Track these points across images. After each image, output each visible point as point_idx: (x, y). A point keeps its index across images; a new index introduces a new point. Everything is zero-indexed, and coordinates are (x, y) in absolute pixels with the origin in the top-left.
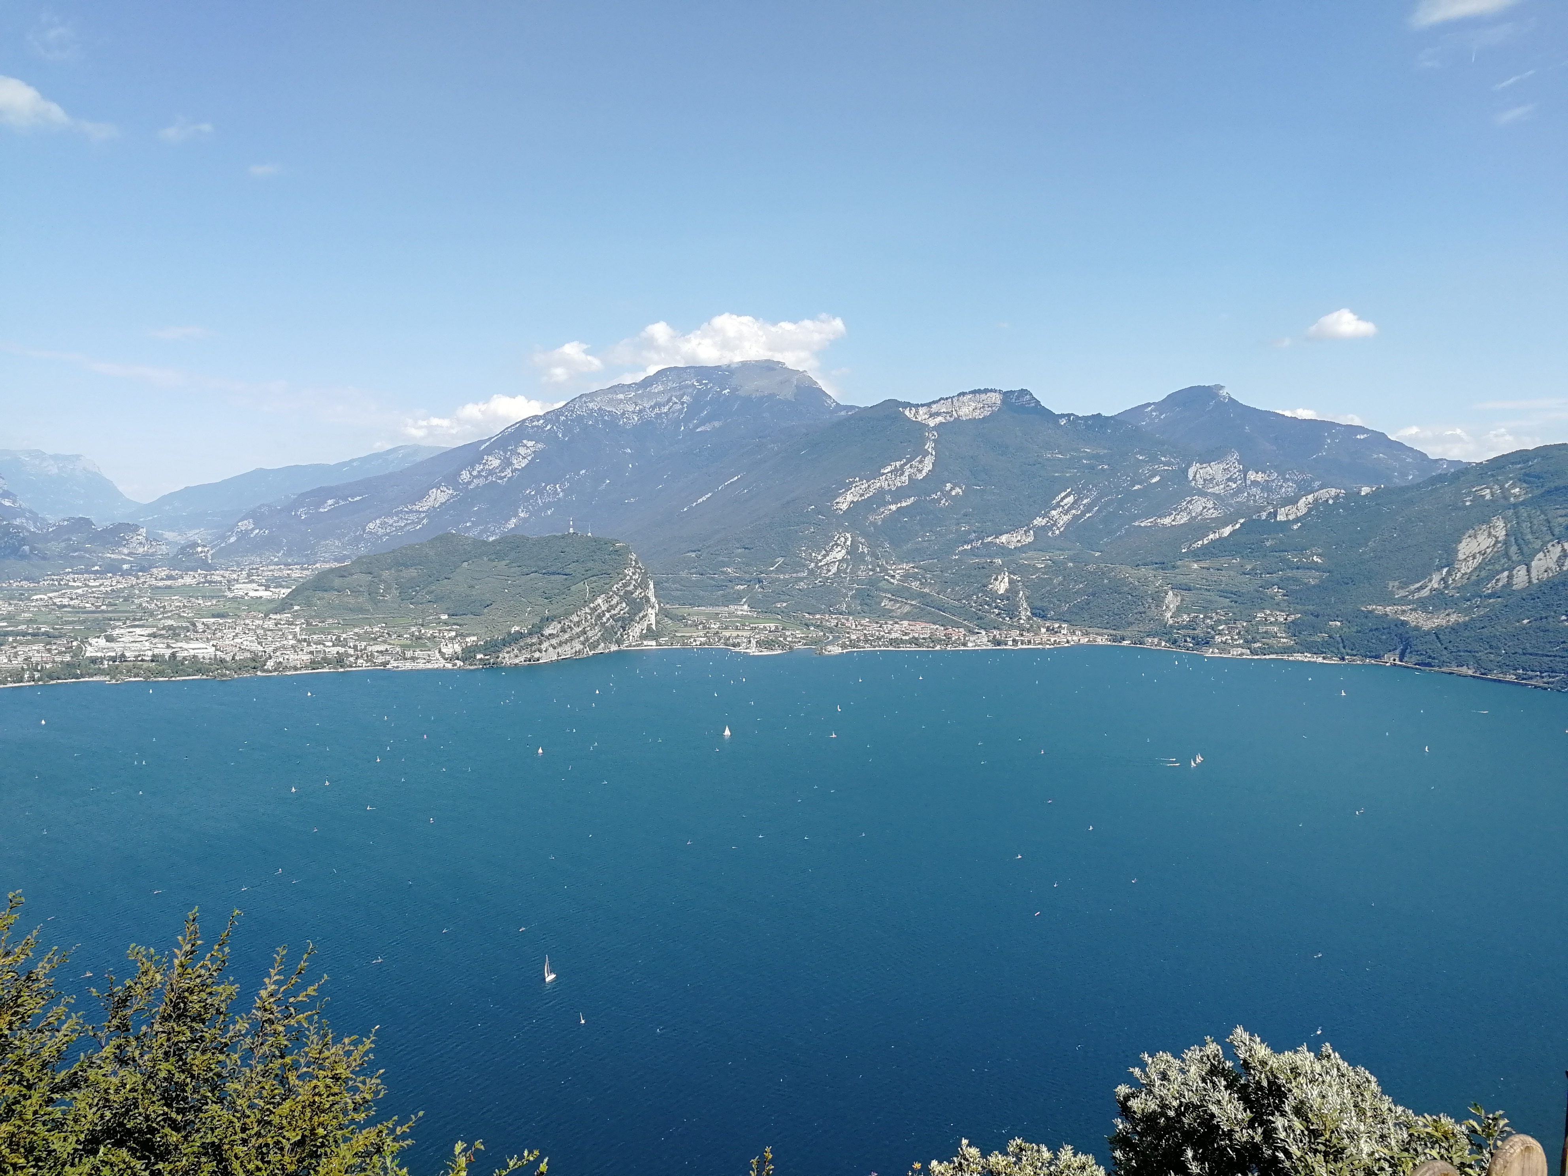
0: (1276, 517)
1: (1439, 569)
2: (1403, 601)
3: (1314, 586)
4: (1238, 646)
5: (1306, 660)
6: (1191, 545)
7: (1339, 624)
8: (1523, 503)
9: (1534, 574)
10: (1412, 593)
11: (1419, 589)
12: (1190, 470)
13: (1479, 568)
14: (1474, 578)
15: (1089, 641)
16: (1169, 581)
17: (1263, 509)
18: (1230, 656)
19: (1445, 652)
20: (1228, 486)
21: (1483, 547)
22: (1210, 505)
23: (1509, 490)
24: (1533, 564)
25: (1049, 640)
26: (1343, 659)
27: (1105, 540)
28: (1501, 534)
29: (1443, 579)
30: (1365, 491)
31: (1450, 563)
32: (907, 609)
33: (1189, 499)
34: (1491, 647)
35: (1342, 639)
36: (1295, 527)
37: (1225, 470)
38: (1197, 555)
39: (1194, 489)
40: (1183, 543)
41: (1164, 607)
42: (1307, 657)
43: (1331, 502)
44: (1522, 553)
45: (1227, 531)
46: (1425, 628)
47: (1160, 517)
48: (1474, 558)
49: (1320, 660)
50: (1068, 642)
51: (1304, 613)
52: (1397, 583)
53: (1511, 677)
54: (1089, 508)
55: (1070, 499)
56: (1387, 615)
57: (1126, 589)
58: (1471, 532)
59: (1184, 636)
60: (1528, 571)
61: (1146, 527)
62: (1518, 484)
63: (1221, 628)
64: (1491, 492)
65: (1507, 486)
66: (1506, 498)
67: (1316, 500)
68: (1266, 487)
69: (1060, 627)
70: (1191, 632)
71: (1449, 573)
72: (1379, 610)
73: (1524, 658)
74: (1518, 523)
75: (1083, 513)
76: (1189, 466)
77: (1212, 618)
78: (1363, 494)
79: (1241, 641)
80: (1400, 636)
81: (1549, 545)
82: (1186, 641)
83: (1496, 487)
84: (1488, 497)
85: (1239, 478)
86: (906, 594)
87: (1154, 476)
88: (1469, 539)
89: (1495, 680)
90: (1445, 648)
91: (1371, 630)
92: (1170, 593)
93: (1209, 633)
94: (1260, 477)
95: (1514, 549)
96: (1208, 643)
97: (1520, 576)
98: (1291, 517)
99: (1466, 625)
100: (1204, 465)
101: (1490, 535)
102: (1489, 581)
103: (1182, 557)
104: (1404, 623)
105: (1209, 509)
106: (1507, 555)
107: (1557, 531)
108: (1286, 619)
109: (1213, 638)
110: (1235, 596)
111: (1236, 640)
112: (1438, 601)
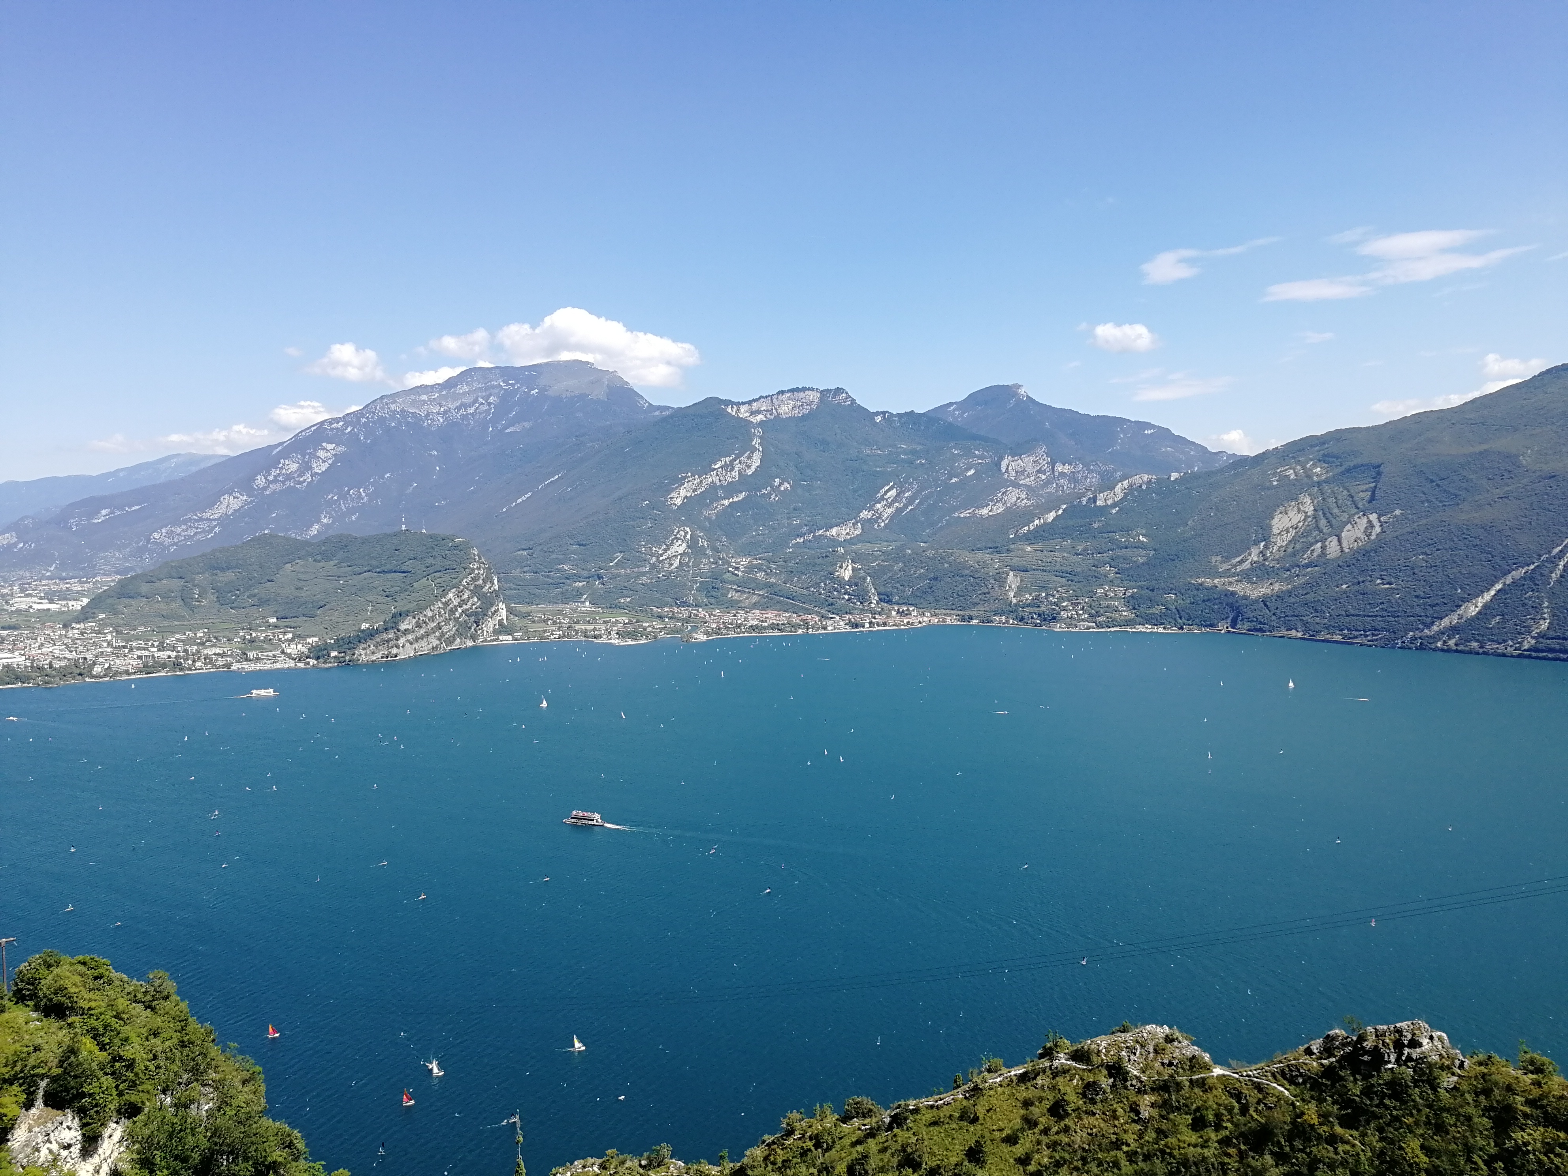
0: (1095, 502)
1: (1256, 543)
2: (1226, 573)
3: (1143, 564)
4: (1083, 620)
5: (1149, 631)
6: (1017, 531)
7: (1173, 596)
8: (1326, 481)
9: (1345, 544)
10: (1235, 566)
11: (1240, 563)
12: (1002, 463)
13: (1294, 540)
14: (1290, 550)
15: (939, 621)
16: (1007, 564)
17: (1083, 495)
18: (1077, 630)
19: (1274, 618)
20: (1038, 477)
21: (1294, 521)
22: (1023, 496)
23: (1310, 470)
24: (1343, 534)
25: (903, 621)
26: (1181, 628)
27: (928, 531)
28: (1310, 510)
29: (1261, 552)
30: (1174, 476)
31: (1266, 536)
32: (755, 599)
33: (1004, 490)
34: (1316, 611)
35: (1178, 611)
36: (1114, 511)
37: (1035, 462)
38: (1032, 538)
39: (1007, 480)
40: (1010, 529)
41: (1007, 587)
42: (1148, 628)
43: (1144, 487)
44: (1331, 526)
45: (1051, 516)
46: (1253, 597)
47: (978, 508)
48: (1288, 533)
49: (1161, 630)
50: (920, 623)
51: (1138, 587)
52: (1219, 558)
53: (1338, 638)
54: (910, 501)
55: (893, 493)
56: (1217, 587)
57: (967, 572)
58: (1281, 509)
59: (1030, 613)
60: (1339, 541)
61: (965, 517)
62: (1318, 464)
63: (1064, 604)
64: (1295, 472)
65: (1308, 466)
66: (1309, 477)
67: (1131, 485)
68: (1073, 478)
69: (908, 610)
70: (1036, 609)
71: (1266, 547)
72: (1208, 582)
73: (1348, 619)
74: (1324, 499)
75: (906, 506)
76: (1001, 458)
77: (1053, 596)
78: (1172, 479)
79: (1086, 616)
80: (1231, 605)
81: (1356, 518)
82: (1032, 618)
83: (1298, 467)
84: (1293, 476)
85: (1048, 469)
86: (753, 585)
87: (968, 469)
88: (1281, 515)
89: (1323, 641)
90: (1274, 614)
91: (1204, 601)
92: (1011, 573)
93: (1054, 609)
94: (1066, 469)
95: (1323, 522)
96: (1054, 618)
97: (1333, 547)
98: (1109, 502)
99: (1289, 593)
100: (1016, 458)
101: (1299, 510)
102: (1305, 551)
103: (1013, 542)
104: (1233, 594)
105: (1023, 500)
106: (1317, 527)
107: (1360, 505)
108: (1125, 594)
109: (1059, 614)
110: (1070, 575)
111: (1081, 615)
112: (1260, 572)
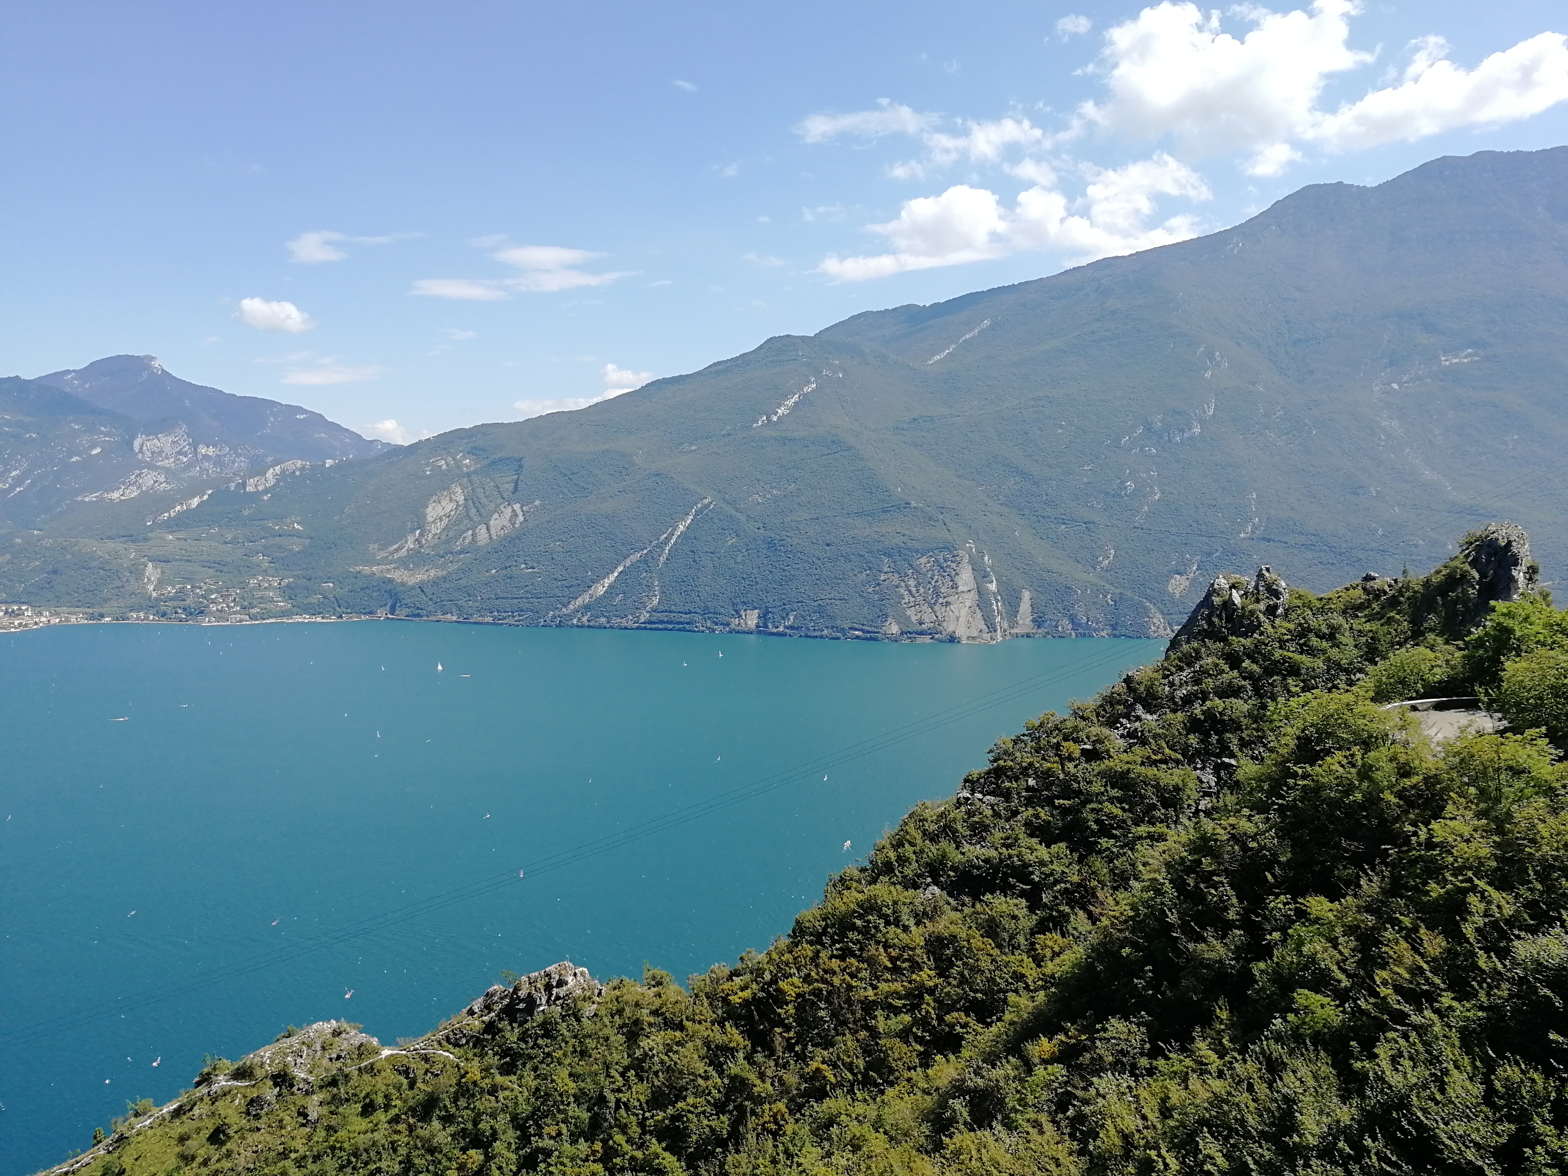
0: (245, 488)
1: (413, 531)
2: (384, 561)
3: (299, 552)
4: (235, 613)
5: (306, 621)
6: (156, 518)
7: (331, 585)
8: (474, 472)
9: (493, 532)
10: (392, 553)
11: (397, 550)
12: (135, 442)
13: (447, 528)
14: (444, 537)
15: (61, 621)
16: (144, 554)
17: (230, 480)
18: (229, 623)
19: (430, 603)
20: (179, 459)
21: (447, 510)
22: (162, 478)
23: (460, 461)
24: (491, 523)
25: (13, 623)
26: (341, 617)
27: (43, 517)
28: (461, 499)
29: (417, 540)
30: (329, 463)
31: (421, 524)
33: (137, 472)
34: (469, 595)
35: (337, 600)
36: (266, 498)
37: (174, 442)
38: (174, 525)
39: (142, 462)
40: (147, 515)
41: (146, 580)
42: (306, 619)
43: (297, 473)
44: (481, 516)
45: (195, 502)
46: (410, 583)
47: (107, 491)
48: (441, 520)
49: (319, 620)
50: (36, 623)
51: (293, 576)
52: (376, 546)
53: (490, 619)
54: (18, 481)
56: (375, 574)
57: (95, 563)
58: (435, 497)
59: (174, 608)
60: (488, 529)
61: (90, 502)
62: (468, 456)
63: (213, 597)
64: (446, 463)
65: (458, 457)
66: (459, 468)
67: (283, 471)
68: (218, 461)
69: (20, 609)
70: (181, 604)
71: (421, 534)
72: (366, 570)
73: (497, 602)
74: (473, 490)
75: (12, 488)
76: (134, 437)
77: (200, 588)
78: (327, 466)
79: (238, 608)
80: (389, 592)
81: (502, 507)
82: (176, 613)
83: (449, 458)
84: (444, 467)
85: (189, 451)
87: (94, 447)
88: (434, 504)
89: (476, 623)
90: (431, 599)
91: (362, 589)
92: (150, 565)
93: (201, 602)
94: (211, 451)
95: (473, 511)
96: (202, 612)
97: (482, 534)
98: (260, 488)
99: (445, 579)
100: (151, 437)
101: (451, 500)
102: (457, 539)
103: (151, 529)
104: (391, 581)
105: (161, 483)
106: (468, 516)
107: (505, 495)
108: (280, 584)
109: (208, 606)
110: (219, 566)
111: (232, 607)
112: (416, 559)
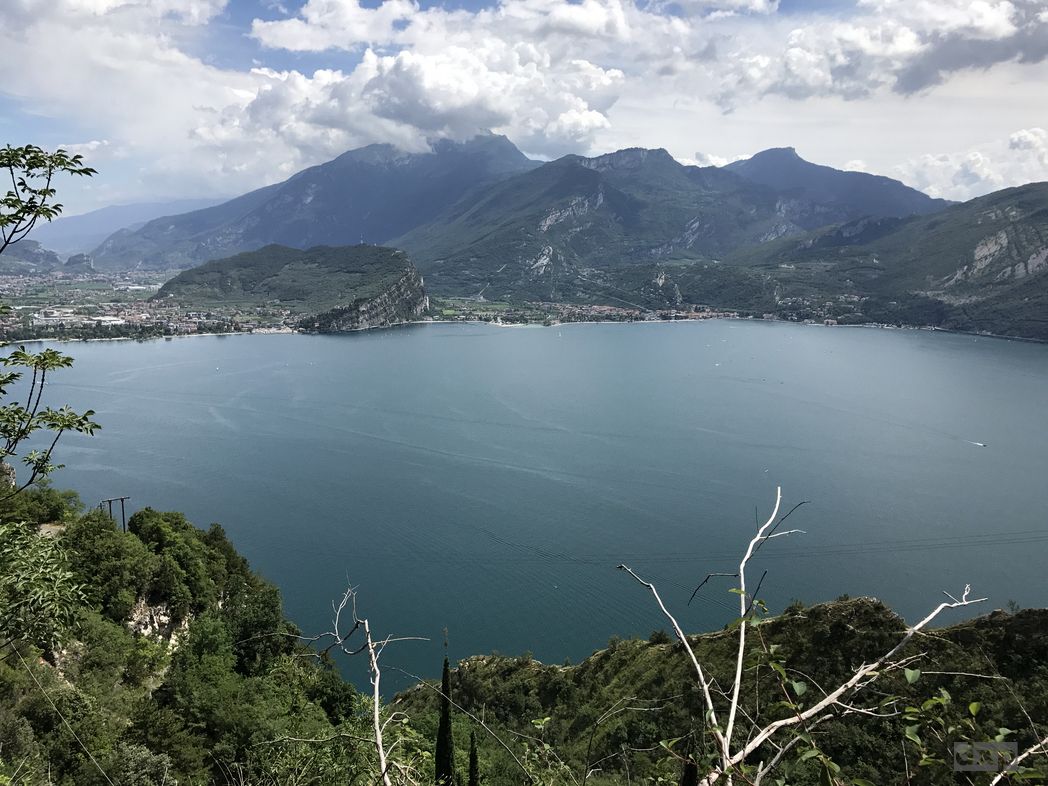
1: (961, 267)
2: (937, 288)
3: (874, 279)
4: (828, 318)
7: (895, 303)
8: (1019, 222)
9: (1030, 267)
11: (948, 280)
13: (991, 264)
14: (987, 272)
19: (970, 321)
21: (992, 251)
23: (1008, 212)
24: (1029, 262)
26: (900, 326)
28: (1004, 241)
29: (965, 273)
31: (970, 263)
34: (1003, 316)
35: (898, 313)
41: (775, 294)
43: (879, 224)
44: (1021, 255)
46: (955, 305)
48: (985, 259)
51: (870, 296)
52: (932, 277)
54: (709, 230)
55: (697, 224)
56: (928, 297)
58: (983, 241)
60: (1026, 266)
62: (1015, 209)
63: (815, 307)
64: (996, 216)
65: (1007, 210)
66: (1005, 219)
69: (703, 308)
71: (969, 269)
72: (922, 294)
73: (1027, 323)
74: (1016, 235)
75: (705, 234)
76: (776, 201)
79: (831, 315)
80: (938, 311)
81: (1040, 249)
82: (792, 316)
83: (998, 212)
84: (994, 218)
88: (980, 248)
90: (970, 318)
91: (918, 307)
92: (779, 284)
93: (808, 310)
95: (1014, 252)
96: (807, 316)
97: (1020, 270)
99: (983, 303)
101: (996, 243)
102: (998, 273)
104: (941, 302)
106: (1009, 256)
107: (1044, 240)
108: (859, 300)
109: (811, 313)
111: (826, 314)
112: (962, 287)
